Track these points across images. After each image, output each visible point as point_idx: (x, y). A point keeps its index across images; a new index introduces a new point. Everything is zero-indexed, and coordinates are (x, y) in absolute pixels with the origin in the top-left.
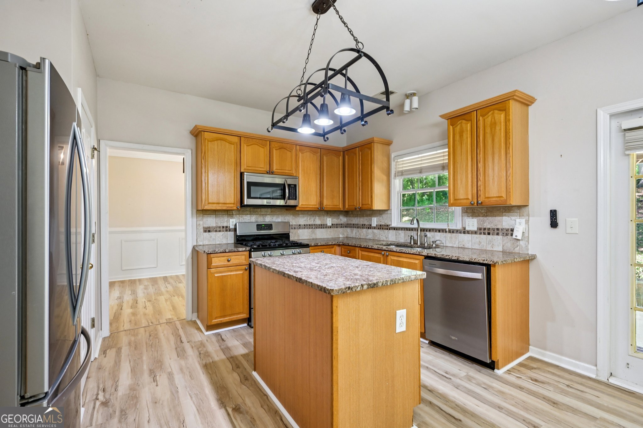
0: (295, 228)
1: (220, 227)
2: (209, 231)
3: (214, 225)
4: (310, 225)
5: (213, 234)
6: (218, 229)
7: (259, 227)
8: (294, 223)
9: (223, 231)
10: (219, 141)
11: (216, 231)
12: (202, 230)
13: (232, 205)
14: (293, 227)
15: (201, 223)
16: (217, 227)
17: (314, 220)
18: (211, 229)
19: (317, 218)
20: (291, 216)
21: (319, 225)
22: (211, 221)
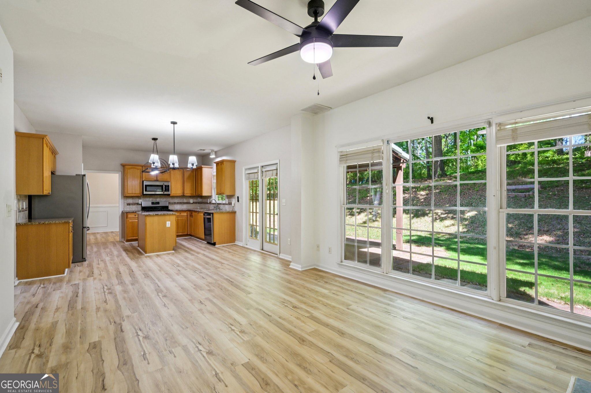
0: (172, 204)
1: (134, 203)
2: (129, 205)
3: (132, 202)
4: (180, 203)
5: (131, 206)
6: (134, 204)
7: (153, 203)
8: (172, 202)
9: (136, 205)
10: (133, 169)
11: (133, 205)
12: (126, 205)
13: (139, 194)
14: (171, 203)
15: (126, 201)
16: (133, 203)
17: (183, 200)
18: (131, 204)
19: (185, 199)
20: (171, 199)
21: (186, 202)
22: (130, 201)
